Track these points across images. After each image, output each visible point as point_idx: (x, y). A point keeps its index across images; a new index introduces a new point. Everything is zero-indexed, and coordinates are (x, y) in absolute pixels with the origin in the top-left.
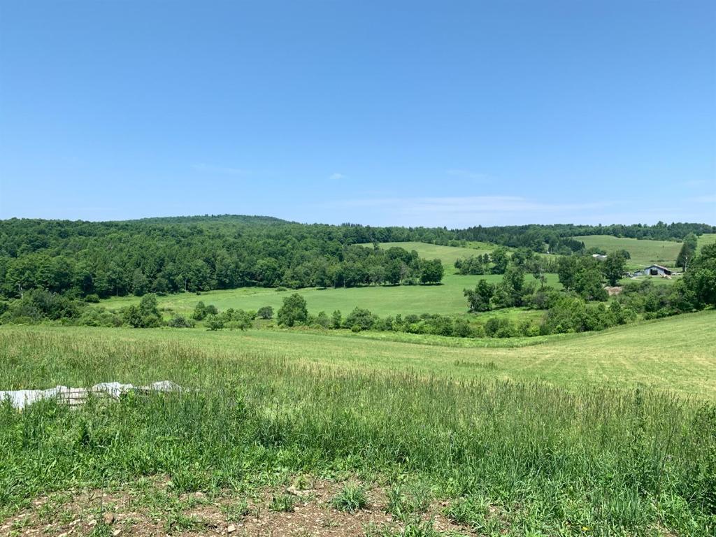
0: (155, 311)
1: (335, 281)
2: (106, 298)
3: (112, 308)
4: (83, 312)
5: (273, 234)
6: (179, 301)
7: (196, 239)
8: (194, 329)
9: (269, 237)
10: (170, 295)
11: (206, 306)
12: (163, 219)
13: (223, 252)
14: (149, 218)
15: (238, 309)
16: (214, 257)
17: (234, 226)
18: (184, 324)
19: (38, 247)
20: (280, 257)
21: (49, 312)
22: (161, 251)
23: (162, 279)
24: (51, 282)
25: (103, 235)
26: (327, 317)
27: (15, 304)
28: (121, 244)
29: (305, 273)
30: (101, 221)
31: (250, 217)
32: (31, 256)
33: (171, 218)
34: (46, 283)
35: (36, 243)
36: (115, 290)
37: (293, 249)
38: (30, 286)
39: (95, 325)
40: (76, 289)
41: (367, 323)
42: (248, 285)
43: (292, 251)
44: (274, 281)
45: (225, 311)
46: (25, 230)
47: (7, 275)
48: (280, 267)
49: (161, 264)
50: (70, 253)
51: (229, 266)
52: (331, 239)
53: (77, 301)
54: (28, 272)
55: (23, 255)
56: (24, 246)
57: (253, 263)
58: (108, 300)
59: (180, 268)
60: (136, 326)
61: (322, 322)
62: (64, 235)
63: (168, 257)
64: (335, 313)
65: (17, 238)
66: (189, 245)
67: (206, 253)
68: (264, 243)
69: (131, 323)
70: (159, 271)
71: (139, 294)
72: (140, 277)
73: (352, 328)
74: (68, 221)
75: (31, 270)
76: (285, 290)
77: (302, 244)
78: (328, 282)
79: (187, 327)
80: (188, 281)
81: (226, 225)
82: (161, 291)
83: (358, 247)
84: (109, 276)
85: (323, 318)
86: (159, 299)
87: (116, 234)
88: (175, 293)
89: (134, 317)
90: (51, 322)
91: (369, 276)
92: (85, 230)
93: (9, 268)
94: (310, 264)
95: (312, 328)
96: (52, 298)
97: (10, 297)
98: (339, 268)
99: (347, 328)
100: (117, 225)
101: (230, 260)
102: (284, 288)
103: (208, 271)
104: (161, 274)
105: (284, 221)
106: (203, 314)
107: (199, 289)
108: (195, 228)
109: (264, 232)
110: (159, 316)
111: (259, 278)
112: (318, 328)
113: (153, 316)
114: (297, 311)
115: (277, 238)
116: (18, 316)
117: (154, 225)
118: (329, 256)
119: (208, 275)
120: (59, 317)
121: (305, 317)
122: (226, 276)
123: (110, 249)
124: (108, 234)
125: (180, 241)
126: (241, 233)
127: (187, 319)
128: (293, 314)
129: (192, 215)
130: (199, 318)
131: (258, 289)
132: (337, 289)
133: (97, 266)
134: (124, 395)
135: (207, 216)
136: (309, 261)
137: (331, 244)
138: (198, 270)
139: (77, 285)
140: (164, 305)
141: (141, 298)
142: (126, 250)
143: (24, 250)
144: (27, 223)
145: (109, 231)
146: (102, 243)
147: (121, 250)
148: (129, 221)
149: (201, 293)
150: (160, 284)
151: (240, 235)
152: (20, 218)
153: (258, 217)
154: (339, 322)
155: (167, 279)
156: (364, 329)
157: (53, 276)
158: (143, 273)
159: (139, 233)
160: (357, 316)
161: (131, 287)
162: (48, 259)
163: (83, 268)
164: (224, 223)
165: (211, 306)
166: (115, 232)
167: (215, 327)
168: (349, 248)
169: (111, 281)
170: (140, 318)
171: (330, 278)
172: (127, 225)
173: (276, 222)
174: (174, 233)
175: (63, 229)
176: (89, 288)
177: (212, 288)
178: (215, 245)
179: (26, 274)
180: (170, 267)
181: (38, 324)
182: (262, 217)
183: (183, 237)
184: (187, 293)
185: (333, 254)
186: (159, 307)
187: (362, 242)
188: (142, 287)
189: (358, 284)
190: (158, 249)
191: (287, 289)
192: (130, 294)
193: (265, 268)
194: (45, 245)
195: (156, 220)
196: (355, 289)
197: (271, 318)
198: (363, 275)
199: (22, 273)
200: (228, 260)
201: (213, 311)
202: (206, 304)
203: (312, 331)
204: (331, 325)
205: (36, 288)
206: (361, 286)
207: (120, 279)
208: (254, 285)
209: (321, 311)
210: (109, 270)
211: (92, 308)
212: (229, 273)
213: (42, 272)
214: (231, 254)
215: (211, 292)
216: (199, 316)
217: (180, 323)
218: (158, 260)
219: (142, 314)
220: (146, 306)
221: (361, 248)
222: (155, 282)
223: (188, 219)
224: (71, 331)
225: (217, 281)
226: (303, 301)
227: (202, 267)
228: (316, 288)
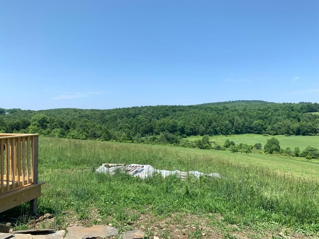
0: (208, 142)
1: (296, 132)
2: (189, 136)
3: (192, 140)
4: (181, 141)
5: (261, 108)
6: (218, 139)
7: (225, 112)
8: (225, 151)
9: (259, 110)
10: (214, 136)
12: (211, 103)
13: (237, 117)
14: (206, 103)
15: (245, 143)
16: (233, 120)
17: (242, 105)
18: (221, 149)
19: (166, 116)
20: (265, 120)
21: (170, 141)
23: (211, 129)
24: (170, 129)
25: (188, 111)
26: (291, 150)
27: (158, 137)
28: (195, 114)
29: (278, 128)
30: (187, 105)
31: (250, 101)
32: (164, 119)
33: (215, 103)
34: (168, 129)
35: (165, 114)
36: (192, 133)
37: (272, 116)
38: (163, 130)
39: (185, 147)
40: (178, 132)
41: (316, 155)
42: (249, 133)
43: (271, 117)
44: (262, 131)
45: (239, 144)
46: (161, 109)
47: (156, 126)
48: (265, 124)
49: (211, 123)
50: (176, 118)
51: (240, 124)
52: (293, 110)
53: (179, 137)
54: (162, 125)
55: (161, 119)
56: (161, 115)
57: (252, 123)
59: (218, 124)
60: (201, 148)
61: (288, 153)
62: (174, 111)
63: (213, 120)
64: (296, 148)
65: (159, 112)
66: (222, 114)
67: (230, 118)
68: (257, 113)
69: (199, 147)
70: (210, 125)
71: (202, 135)
72: (202, 128)
73: (306, 157)
74: (176, 106)
75: (163, 124)
76: (267, 136)
77: (277, 113)
78: (291, 132)
79: (222, 150)
80: (222, 130)
81: (239, 105)
82: (211, 134)
83: (309, 114)
84: (190, 127)
85: (288, 151)
86: (210, 137)
87: (193, 110)
88: (216, 135)
89: (200, 144)
90: (170, 144)
91: (316, 130)
92: (182, 109)
93: (156, 124)
94: (281, 123)
95: (283, 155)
96: (171, 135)
97: (157, 134)
98: (298, 125)
99: (303, 157)
100: (193, 107)
101: (241, 121)
102: (267, 134)
103: (231, 126)
104: (211, 127)
105: (267, 102)
106: (229, 145)
107: (227, 134)
108: (225, 107)
109: (257, 108)
110: (210, 145)
111: (254, 130)
112: (286, 155)
113: (207, 144)
114: (274, 146)
115: (264, 110)
116: (159, 142)
117: (208, 106)
118: (292, 119)
119: (231, 128)
120: (173, 143)
121: (279, 149)
122: (239, 128)
123: (191, 116)
124: (190, 111)
125: (219, 113)
126: (246, 109)
127: (222, 147)
128: (272, 147)
129: (224, 101)
130: (227, 147)
131: (254, 135)
132: (297, 136)
133: (186, 123)
134: (201, 177)
135: (230, 101)
136: (280, 122)
137: (293, 113)
138: (226, 125)
139: (179, 130)
140: (212, 140)
141: (203, 137)
142: (197, 117)
143: (161, 117)
144: (162, 107)
145: (190, 109)
146: (188, 114)
147: (195, 117)
148: (198, 105)
149: (228, 135)
150: (210, 131)
151: (245, 110)
152: (160, 105)
153: (254, 101)
154: (298, 153)
155: (213, 129)
156: (313, 158)
157: (171, 127)
158: (203, 126)
159: (202, 110)
160: (309, 151)
161: (199, 132)
162: (169, 121)
163: (181, 124)
164: (238, 104)
165: (232, 142)
167: (234, 151)
168: (304, 115)
169: (191, 129)
170: (202, 145)
171: (293, 130)
172: (197, 107)
173: (263, 103)
174: (216, 109)
175: (174, 109)
176: (183, 132)
177: (233, 133)
178: (234, 114)
180: (214, 124)
181: (166, 145)
182: (256, 100)
183: (220, 111)
184: (222, 135)
185: (294, 118)
186: (210, 141)
187: (312, 112)
188: (203, 132)
189: (310, 134)
190: (209, 116)
191: (269, 135)
192: (198, 135)
193: (257, 125)
194: (168, 115)
195: (209, 104)
196: (307, 136)
197: (261, 149)
198: (313, 129)
200: (240, 121)
201: (233, 144)
202: (230, 141)
203: (283, 157)
204: (294, 154)
205: (165, 131)
206: (311, 135)
207: (194, 128)
208: (252, 133)
209: (288, 147)
210: (190, 125)
211: (184, 140)
213: (167, 125)
214: (241, 118)
215: (232, 135)
216: (227, 146)
217: (218, 148)
218: (209, 121)
219: (203, 143)
220: (205, 140)
221: (312, 115)
222: (208, 130)
223: (222, 103)
224: (178, 148)
225: (234, 130)
226: (277, 141)
227: (228, 124)
228: (284, 135)
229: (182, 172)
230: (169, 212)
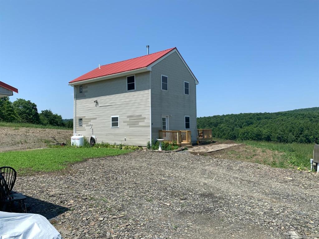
12: (305, 109)
14: (298, 109)
22: (302, 125)
23: (303, 138)
25: (275, 118)
28: (283, 122)
30: (274, 112)
32: (247, 128)
33: (309, 108)
34: (253, 138)
35: (249, 123)
38: (247, 139)
46: (244, 117)
47: (239, 135)
49: (302, 131)
50: (261, 126)
54: (246, 134)
55: (244, 127)
56: (244, 124)
62: (259, 119)
63: (305, 127)
65: (242, 121)
66: (317, 121)
72: (291, 137)
74: (261, 113)
80: (317, 139)
82: (302, 143)
84: (277, 136)
87: (280, 118)
92: (267, 116)
93: (239, 132)
100: (281, 114)
104: (302, 135)
117: (299, 113)
123: (278, 124)
124: (277, 118)
125: (312, 120)
133: (272, 131)
139: (264, 139)
142: (285, 125)
144: (246, 115)
146: (274, 122)
147: (283, 125)
150: (301, 140)
152: (243, 113)
155: (305, 137)
157: (255, 135)
158: (293, 135)
159: (291, 117)
161: (287, 141)
162: (253, 129)
163: (266, 132)
166: (280, 117)
169: (278, 138)
172: (286, 113)
174: (309, 116)
175: (259, 117)
180: (306, 132)
183: (314, 118)
188: (293, 141)
190: (300, 123)
194: (252, 123)
199: (244, 134)
207: (282, 137)
210: (277, 133)
218: (300, 129)
222: (299, 139)
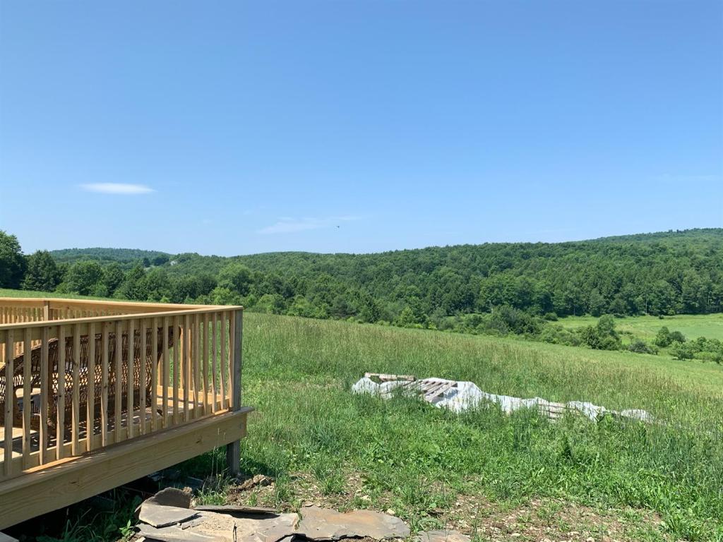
0: (613, 333)
2: (563, 317)
3: (570, 327)
4: (543, 329)
6: (639, 325)
7: (658, 258)
8: (657, 356)
10: (629, 317)
11: (671, 332)
12: (621, 237)
13: (692, 271)
14: (606, 237)
15: (711, 338)
16: (679, 277)
17: (705, 241)
18: (646, 350)
19: (505, 268)
21: (514, 326)
22: (619, 270)
23: (620, 301)
24: (516, 300)
25: (561, 256)
27: (487, 317)
28: (579, 264)
30: (559, 242)
32: (499, 276)
33: (629, 236)
34: (511, 300)
35: (503, 264)
36: (572, 310)
38: (498, 302)
39: (554, 343)
40: (536, 307)
45: (695, 340)
46: (494, 253)
47: (481, 292)
49: (619, 285)
50: (531, 274)
51: (699, 288)
53: (537, 318)
54: (497, 290)
55: (493, 275)
56: (493, 267)
58: (566, 319)
59: (640, 289)
60: (594, 347)
62: (526, 256)
63: (627, 277)
65: (488, 260)
66: (650, 264)
67: (670, 273)
69: (589, 344)
70: (617, 291)
71: (596, 314)
72: (597, 298)
74: (529, 244)
75: (498, 287)
79: (649, 353)
80: (650, 303)
81: (695, 240)
82: (619, 312)
84: (566, 296)
86: (617, 321)
87: (573, 255)
88: (634, 315)
89: (591, 337)
90: (516, 336)
92: (545, 251)
93: (482, 286)
96: (517, 314)
97: (483, 311)
100: (574, 246)
101: (700, 280)
103: (673, 293)
104: (619, 295)
106: (666, 340)
107: (662, 313)
108: (658, 245)
110: (617, 339)
113: (611, 338)
116: (490, 329)
117: (611, 244)
119: (673, 298)
120: (522, 332)
122: (695, 299)
123: (567, 269)
124: (565, 255)
125: (640, 260)
126: (715, 250)
127: (649, 344)
129: (653, 231)
130: (662, 345)
133: (555, 285)
134: (601, 418)
135: (671, 231)
138: (660, 292)
139: (537, 303)
140: (622, 327)
141: (599, 319)
142: (583, 270)
143: (494, 270)
144: (497, 247)
145: (566, 252)
146: (560, 263)
147: (578, 270)
148: (586, 241)
149: (664, 317)
150: (618, 305)
151: (713, 252)
152: (490, 242)
155: (625, 300)
157: (517, 294)
158: (600, 293)
159: (596, 252)
161: (588, 307)
162: (514, 280)
163: (542, 287)
164: (693, 238)
165: (677, 333)
166: (573, 253)
167: (683, 357)
169: (568, 300)
170: (597, 339)
172: (583, 245)
174: (633, 252)
175: (525, 251)
176: (547, 306)
177: (678, 312)
178: (682, 264)
179: (495, 293)
180: (628, 287)
181: (506, 337)
183: (643, 255)
184: (648, 316)
186: (617, 329)
188: (599, 308)
190: (615, 268)
192: (587, 315)
194: (510, 266)
195: (614, 239)
199: (492, 291)
200: (698, 281)
201: (679, 338)
202: (671, 330)
205: (503, 304)
207: (578, 299)
210: (566, 289)
211: (551, 326)
212: (699, 295)
213: (508, 290)
214: (701, 274)
215: (676, 316)
216: (662, 342)
217: (640, 348)
218: (615, 280)
219: (600, 336)
220: (604, 327)
222: (613, 303)
223: (649, 236)
224: (536, 346)
225: (683, 305)
227: (666, 288)
229: (551, 404)
230: (524, 495)
